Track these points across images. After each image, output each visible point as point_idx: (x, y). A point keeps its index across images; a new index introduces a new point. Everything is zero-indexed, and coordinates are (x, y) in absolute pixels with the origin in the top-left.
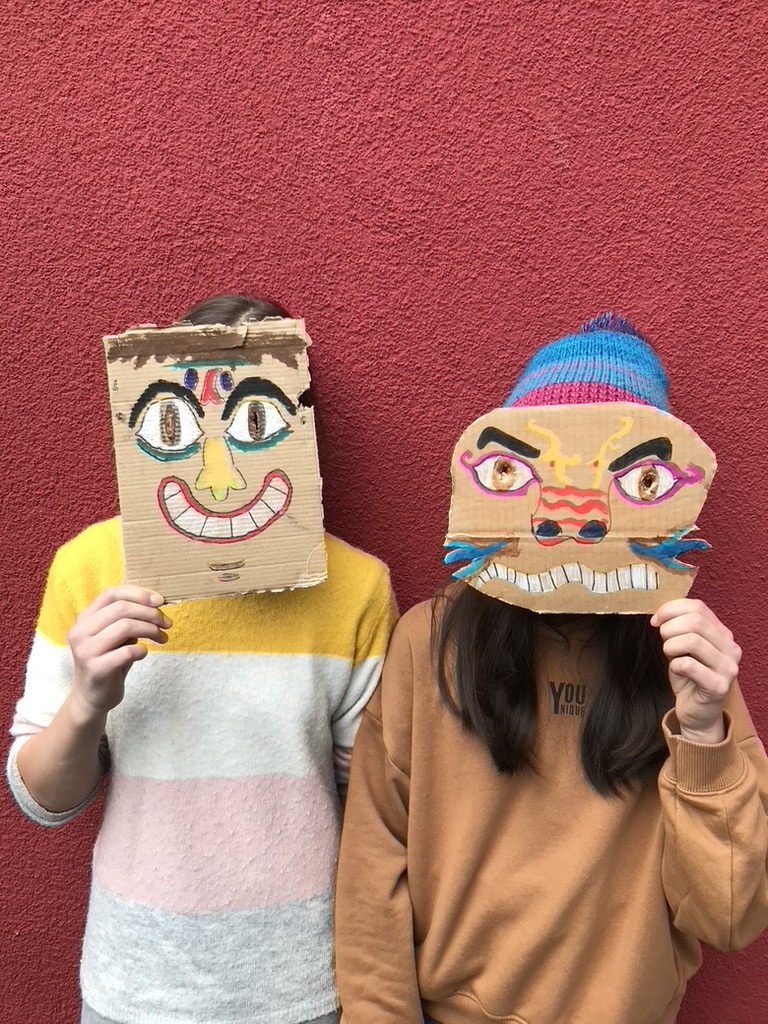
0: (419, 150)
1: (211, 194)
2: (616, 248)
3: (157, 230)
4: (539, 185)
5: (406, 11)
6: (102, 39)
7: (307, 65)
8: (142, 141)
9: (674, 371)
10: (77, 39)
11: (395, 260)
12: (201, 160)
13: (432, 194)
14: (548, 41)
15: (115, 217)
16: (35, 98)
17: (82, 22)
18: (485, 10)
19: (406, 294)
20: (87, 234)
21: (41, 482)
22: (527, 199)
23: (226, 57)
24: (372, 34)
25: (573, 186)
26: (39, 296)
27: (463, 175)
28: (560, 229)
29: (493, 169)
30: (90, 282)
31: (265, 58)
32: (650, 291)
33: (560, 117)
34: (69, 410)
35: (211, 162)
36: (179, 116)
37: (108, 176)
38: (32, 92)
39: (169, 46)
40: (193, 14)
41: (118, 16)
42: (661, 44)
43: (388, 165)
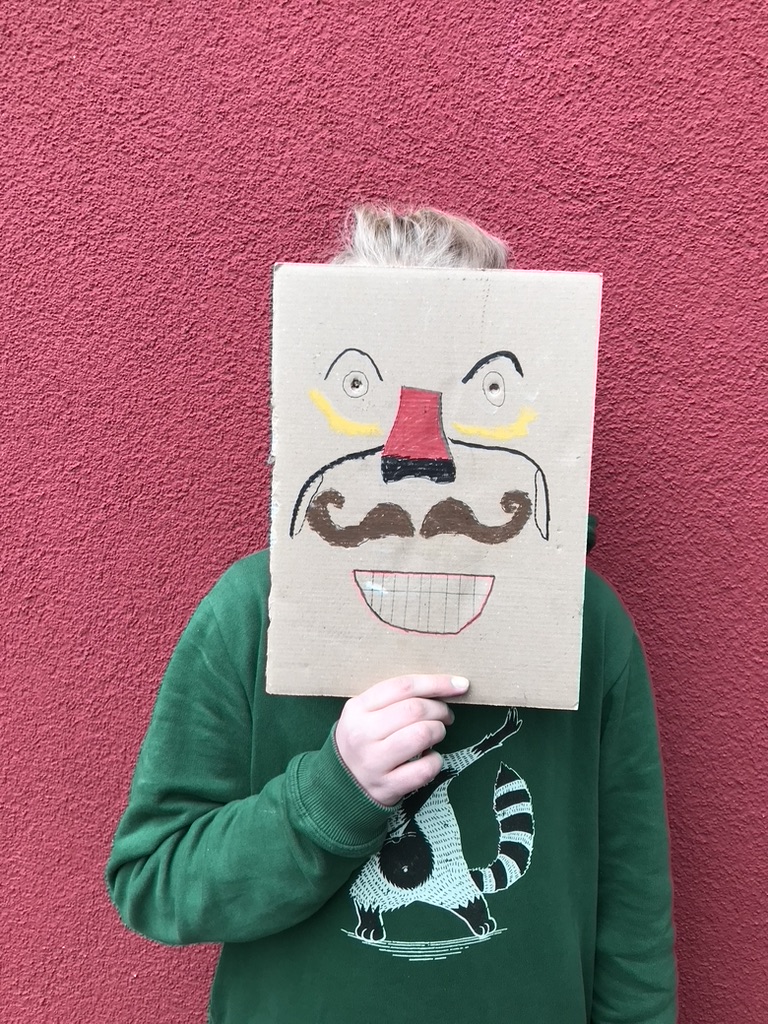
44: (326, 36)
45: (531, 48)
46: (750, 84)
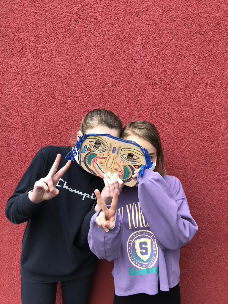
0: (161, 67)
1: (113, 78)
2: (208, 88)
4: (190, 74)
5: (158, 36)
6: (88, 44)
7: (135, 48)
8: (97, 66)
9: (223, 117)
10: (82, 44)
11: (156, 92)
12: (111, 70)
13: (165, 77)
14: (191, 42)
15: (90, 84)
17: (84, 40)
18: (176, 36)
19: (159, 100)
20: (84, 87)
22: (187, 77)
23: (117, 47)
24: (150, 41)
26: (72, 102)
27: (172, 72)
28: (195, 84)
29: (179, 71)
30: (84, 99)
31: (126, 47)
32: (217, 98)
33: (194, 59)
35: (113, 71)
36: (106, 60)
37: (89, 74)
38: (72, 56)
39: (103, 45)
40: (109, 38)
41: (92, 39)
42: (217, 42)
43: (154, 70)
44: (102, 54)
45: (143, 57)
46: (186, 63)
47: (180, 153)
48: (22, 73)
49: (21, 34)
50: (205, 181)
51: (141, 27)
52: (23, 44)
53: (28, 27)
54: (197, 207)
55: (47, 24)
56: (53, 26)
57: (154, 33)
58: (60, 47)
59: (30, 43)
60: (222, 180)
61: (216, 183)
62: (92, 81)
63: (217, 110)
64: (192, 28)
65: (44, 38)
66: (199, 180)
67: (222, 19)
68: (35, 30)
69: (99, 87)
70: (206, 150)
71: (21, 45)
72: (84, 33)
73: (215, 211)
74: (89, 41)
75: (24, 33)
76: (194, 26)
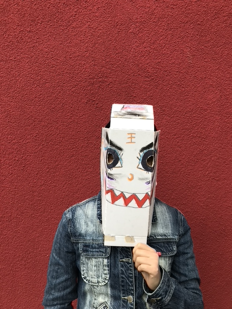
0: (155, 58)
1: (104, 68)
2: (203, 83)
3: (90, 76)
4: (185, 67)
5: (153, 25)
6: (78, 30)
7: (129, 37)
8: (87, 55)
9: (217, 113)
10: (72, 29)
11: (149, 85)
12: (102, 60)
13: (159, 69)
14: (187, 32)
15: (80, 73)
16: (61, 44)
17: (73, 26)
18: (172, 25)
19: (151, 93)
20: (72, 77)
21: (59, 139)
22: (182, 70)
23: (109, 35)
24: (145, 30)
25: (193, 67)
26: (60, 92)
28: (190, 78)
29: (174, 63)
30: (73, 89)
31: (118, 35)
32: (211, 93)
33: (190, 51)
34: (67, 121)
35: (104, 60)
36: (96, 49)
37: (78, 63)
38: (60, 42)
39: (94, 32)
40: (101, 24)
41: (82, 24)
42: (215, 34)
43: (148, 61)
47: (171, 149)
48: (6, 58)
49: (5, 16)
50: (195, 179)
51: (135, 14)
52: (7, 27)
53: (13, 8)
54: (185, 203)
55: (33, 5)
56: (40, 8)
57: (148, 20)
58: (48, 32)
59: (15, 26)
60: (212, 178)
61: (207, 180)
62: (82, 71)
63: (211, 106)
64: (189, 17)
65: (30, 21)
66: (189, 176)
67: (221, 9)
68: (20, 12)
69: (88, 77)
70: (197, 147)
71: (5, 28)
72: (74, 17)
73: (203, 208)
74: (79, 27)
75: (8, 15)
76: (191, 15)
